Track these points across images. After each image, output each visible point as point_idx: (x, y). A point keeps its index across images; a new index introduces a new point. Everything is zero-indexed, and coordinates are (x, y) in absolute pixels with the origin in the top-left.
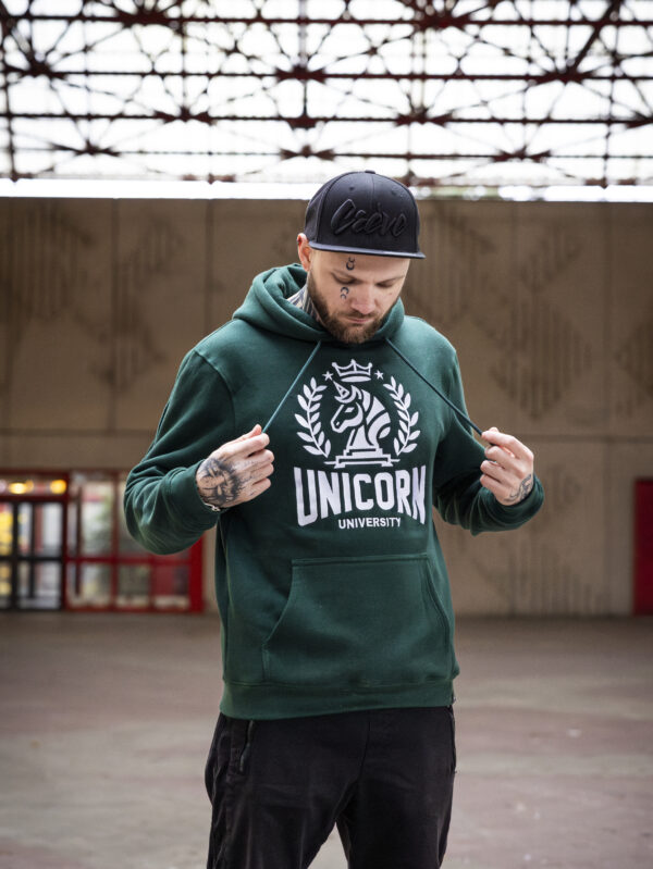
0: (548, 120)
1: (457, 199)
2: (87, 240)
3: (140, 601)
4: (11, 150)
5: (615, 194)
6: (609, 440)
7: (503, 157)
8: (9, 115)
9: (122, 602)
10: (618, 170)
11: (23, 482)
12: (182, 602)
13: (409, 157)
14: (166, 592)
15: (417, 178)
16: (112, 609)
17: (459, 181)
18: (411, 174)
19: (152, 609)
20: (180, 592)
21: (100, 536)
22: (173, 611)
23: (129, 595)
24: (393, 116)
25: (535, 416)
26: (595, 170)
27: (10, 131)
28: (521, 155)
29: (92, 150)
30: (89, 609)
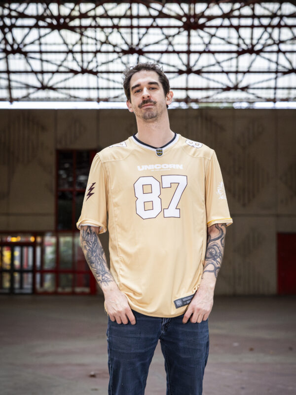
0: (249, 72)
1: (208, 108)
2: (44, 128)
3: (68, 290)
4: (9, 88)
5: (280, 105)
6: (278, 216)
7: (228, 89)
8: (8, 72)
9: (60, 290)
10: (281, 94)
11: (16, 237)
12: (87, 290)
13: (187, 89)
14: (80, 285)
15: (191, 99)
16: (55, 293)
17: (210, 100)
18: (188, 97)
19: (73, 293)
20: (86, 286)
21: (51, 261)
22: (83, 294)
23: (63, 288)
24: (176, 70)
25: (244, 205)
26: (270, 94)
27: (9, 80)
28: (236, 88)
29: (44, 87)
30: (46, 293)
